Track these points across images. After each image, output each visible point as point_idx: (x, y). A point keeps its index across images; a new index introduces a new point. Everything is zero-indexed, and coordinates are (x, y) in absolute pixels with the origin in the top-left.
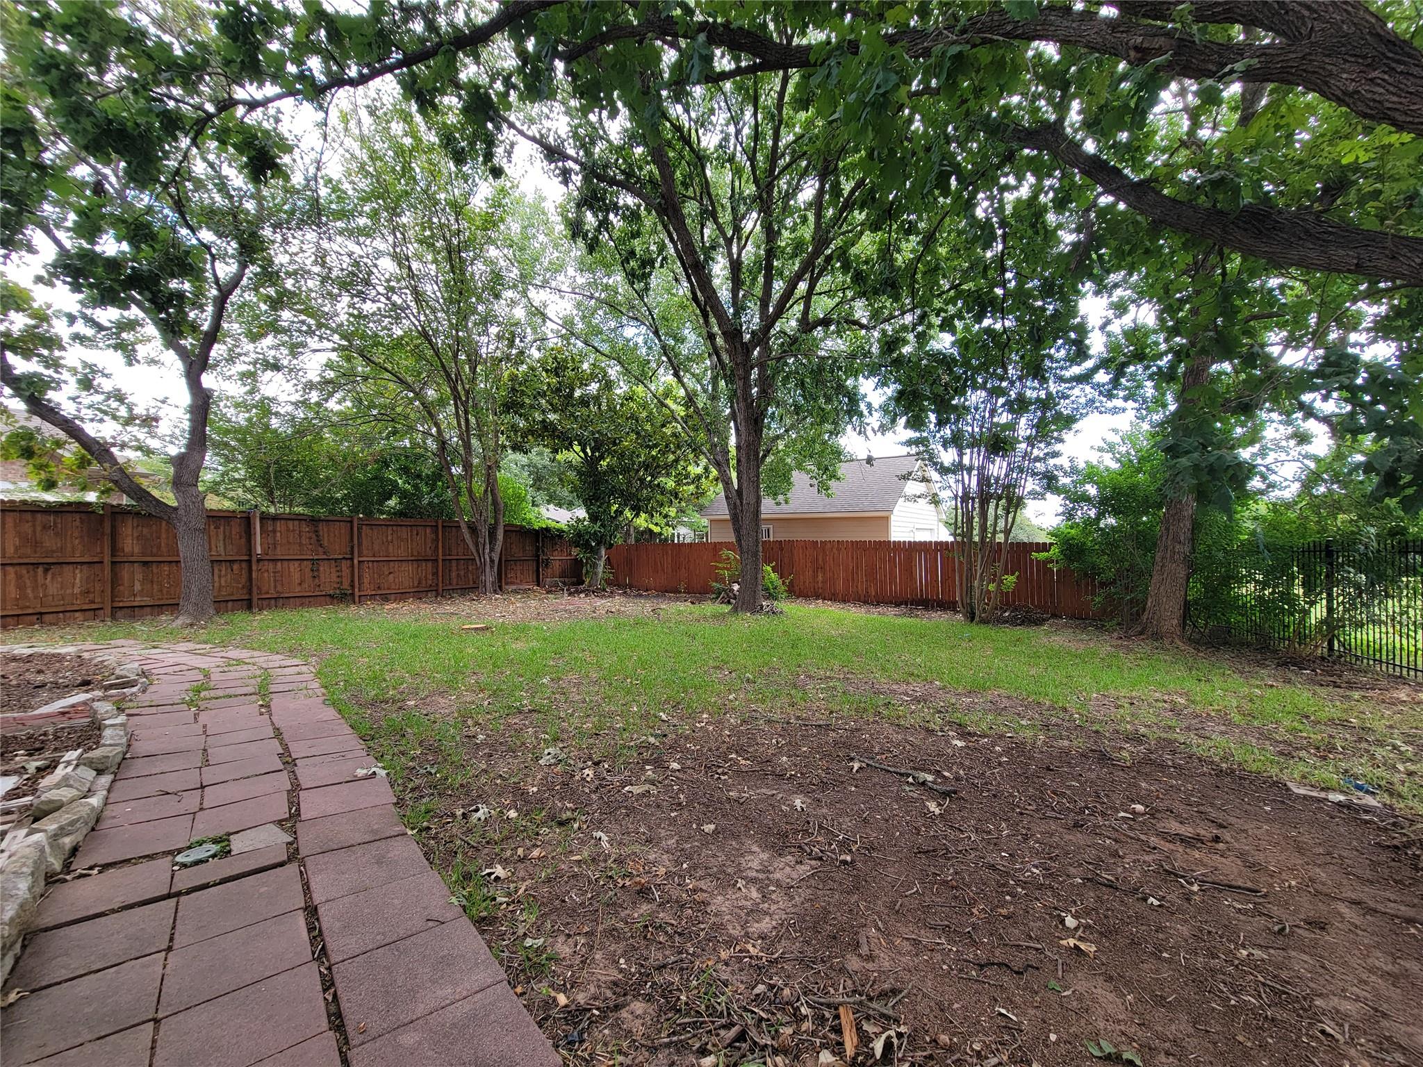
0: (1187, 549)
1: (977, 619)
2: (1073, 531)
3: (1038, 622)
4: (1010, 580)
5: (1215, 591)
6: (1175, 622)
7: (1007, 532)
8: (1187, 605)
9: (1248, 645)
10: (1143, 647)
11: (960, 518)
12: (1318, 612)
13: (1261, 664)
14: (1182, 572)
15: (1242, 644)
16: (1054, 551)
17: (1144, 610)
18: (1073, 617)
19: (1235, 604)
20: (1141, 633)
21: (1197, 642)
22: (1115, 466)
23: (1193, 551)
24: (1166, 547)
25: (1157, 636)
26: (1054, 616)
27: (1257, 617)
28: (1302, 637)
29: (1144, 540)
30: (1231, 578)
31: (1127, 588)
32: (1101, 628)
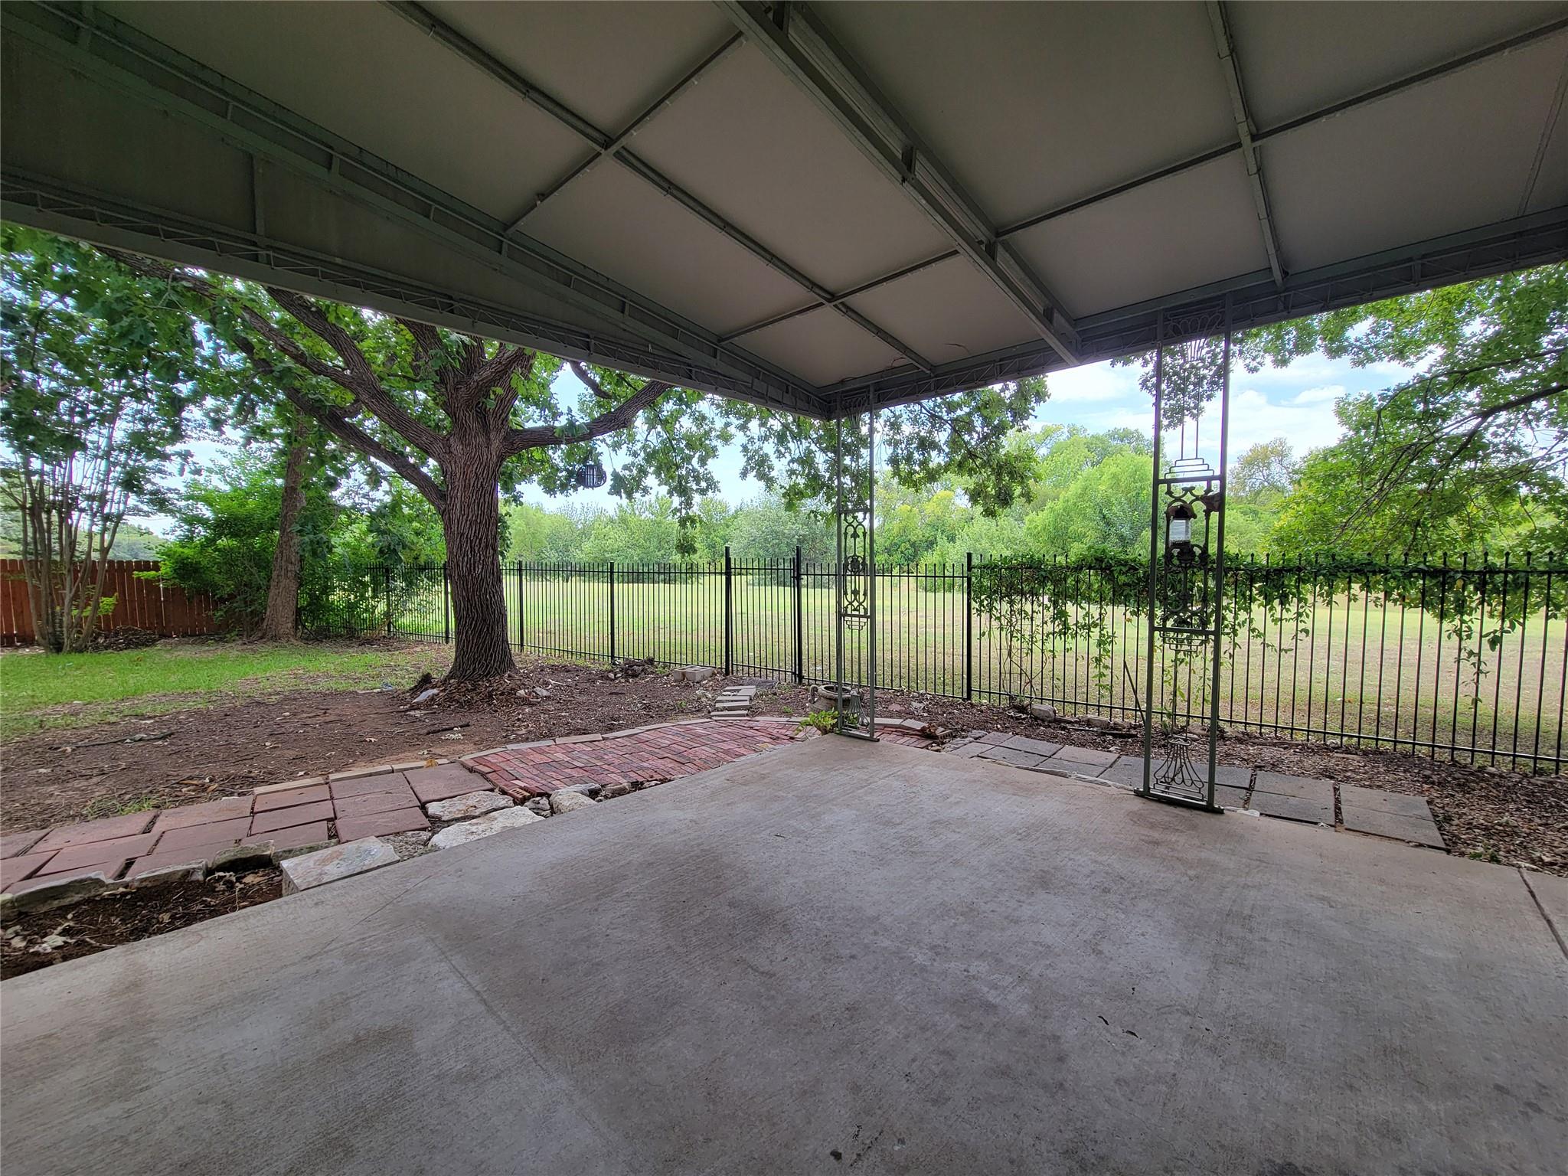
0: (297, 569)
1: (66, 648)
2: (186, 551)
3: (149, 643)
4: (108, 603)
5: (318, 598)
6: (290, 625)
7: (104, 551)
8: (298, 612)
9: (341, 636)
10: (265, 648)
11: (30, 534)
12: (382, 607)
13: (348, 646)
14: (293, 586)
15: (337, 636)
16: (166, 570)
17: (263, 619)
18: (185, 635)
19: (330, 608)
20: (262, 638)
21: (307, 639)
22: (226, 488)
23: (302, 569)
24: (281, 567)
25: (275, 638)
26: (163, 636)
27: (346, 616)
28: (372, 627)
29: (260, 560)
30: (327, 590)
31: (246, 602)
32: (222, 640)
